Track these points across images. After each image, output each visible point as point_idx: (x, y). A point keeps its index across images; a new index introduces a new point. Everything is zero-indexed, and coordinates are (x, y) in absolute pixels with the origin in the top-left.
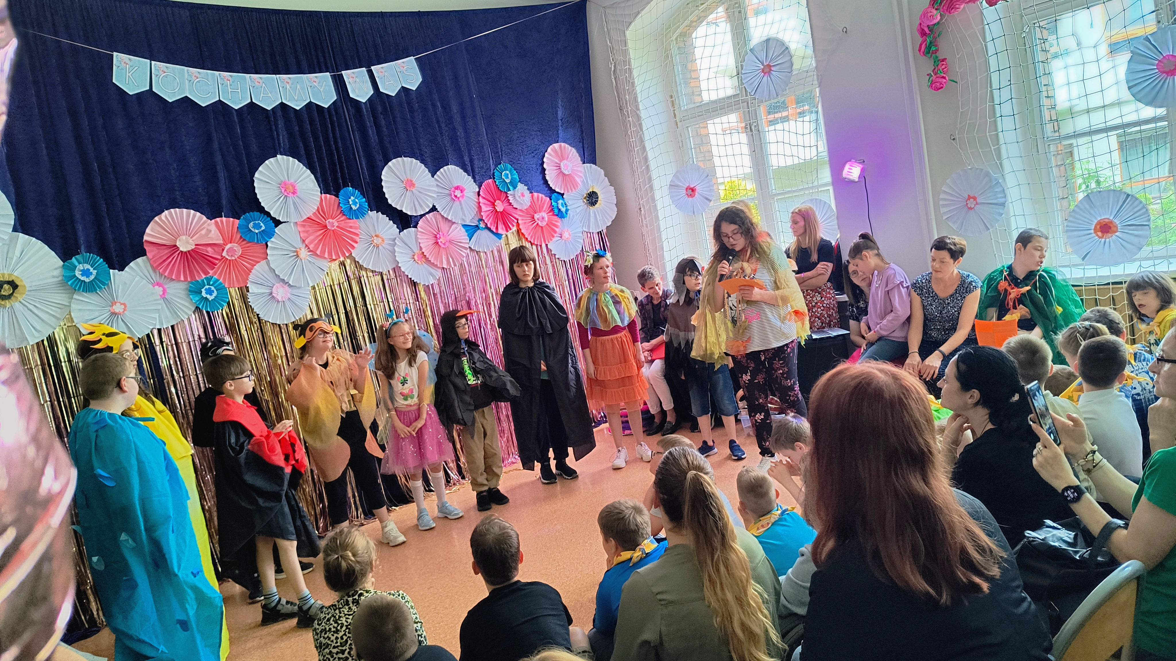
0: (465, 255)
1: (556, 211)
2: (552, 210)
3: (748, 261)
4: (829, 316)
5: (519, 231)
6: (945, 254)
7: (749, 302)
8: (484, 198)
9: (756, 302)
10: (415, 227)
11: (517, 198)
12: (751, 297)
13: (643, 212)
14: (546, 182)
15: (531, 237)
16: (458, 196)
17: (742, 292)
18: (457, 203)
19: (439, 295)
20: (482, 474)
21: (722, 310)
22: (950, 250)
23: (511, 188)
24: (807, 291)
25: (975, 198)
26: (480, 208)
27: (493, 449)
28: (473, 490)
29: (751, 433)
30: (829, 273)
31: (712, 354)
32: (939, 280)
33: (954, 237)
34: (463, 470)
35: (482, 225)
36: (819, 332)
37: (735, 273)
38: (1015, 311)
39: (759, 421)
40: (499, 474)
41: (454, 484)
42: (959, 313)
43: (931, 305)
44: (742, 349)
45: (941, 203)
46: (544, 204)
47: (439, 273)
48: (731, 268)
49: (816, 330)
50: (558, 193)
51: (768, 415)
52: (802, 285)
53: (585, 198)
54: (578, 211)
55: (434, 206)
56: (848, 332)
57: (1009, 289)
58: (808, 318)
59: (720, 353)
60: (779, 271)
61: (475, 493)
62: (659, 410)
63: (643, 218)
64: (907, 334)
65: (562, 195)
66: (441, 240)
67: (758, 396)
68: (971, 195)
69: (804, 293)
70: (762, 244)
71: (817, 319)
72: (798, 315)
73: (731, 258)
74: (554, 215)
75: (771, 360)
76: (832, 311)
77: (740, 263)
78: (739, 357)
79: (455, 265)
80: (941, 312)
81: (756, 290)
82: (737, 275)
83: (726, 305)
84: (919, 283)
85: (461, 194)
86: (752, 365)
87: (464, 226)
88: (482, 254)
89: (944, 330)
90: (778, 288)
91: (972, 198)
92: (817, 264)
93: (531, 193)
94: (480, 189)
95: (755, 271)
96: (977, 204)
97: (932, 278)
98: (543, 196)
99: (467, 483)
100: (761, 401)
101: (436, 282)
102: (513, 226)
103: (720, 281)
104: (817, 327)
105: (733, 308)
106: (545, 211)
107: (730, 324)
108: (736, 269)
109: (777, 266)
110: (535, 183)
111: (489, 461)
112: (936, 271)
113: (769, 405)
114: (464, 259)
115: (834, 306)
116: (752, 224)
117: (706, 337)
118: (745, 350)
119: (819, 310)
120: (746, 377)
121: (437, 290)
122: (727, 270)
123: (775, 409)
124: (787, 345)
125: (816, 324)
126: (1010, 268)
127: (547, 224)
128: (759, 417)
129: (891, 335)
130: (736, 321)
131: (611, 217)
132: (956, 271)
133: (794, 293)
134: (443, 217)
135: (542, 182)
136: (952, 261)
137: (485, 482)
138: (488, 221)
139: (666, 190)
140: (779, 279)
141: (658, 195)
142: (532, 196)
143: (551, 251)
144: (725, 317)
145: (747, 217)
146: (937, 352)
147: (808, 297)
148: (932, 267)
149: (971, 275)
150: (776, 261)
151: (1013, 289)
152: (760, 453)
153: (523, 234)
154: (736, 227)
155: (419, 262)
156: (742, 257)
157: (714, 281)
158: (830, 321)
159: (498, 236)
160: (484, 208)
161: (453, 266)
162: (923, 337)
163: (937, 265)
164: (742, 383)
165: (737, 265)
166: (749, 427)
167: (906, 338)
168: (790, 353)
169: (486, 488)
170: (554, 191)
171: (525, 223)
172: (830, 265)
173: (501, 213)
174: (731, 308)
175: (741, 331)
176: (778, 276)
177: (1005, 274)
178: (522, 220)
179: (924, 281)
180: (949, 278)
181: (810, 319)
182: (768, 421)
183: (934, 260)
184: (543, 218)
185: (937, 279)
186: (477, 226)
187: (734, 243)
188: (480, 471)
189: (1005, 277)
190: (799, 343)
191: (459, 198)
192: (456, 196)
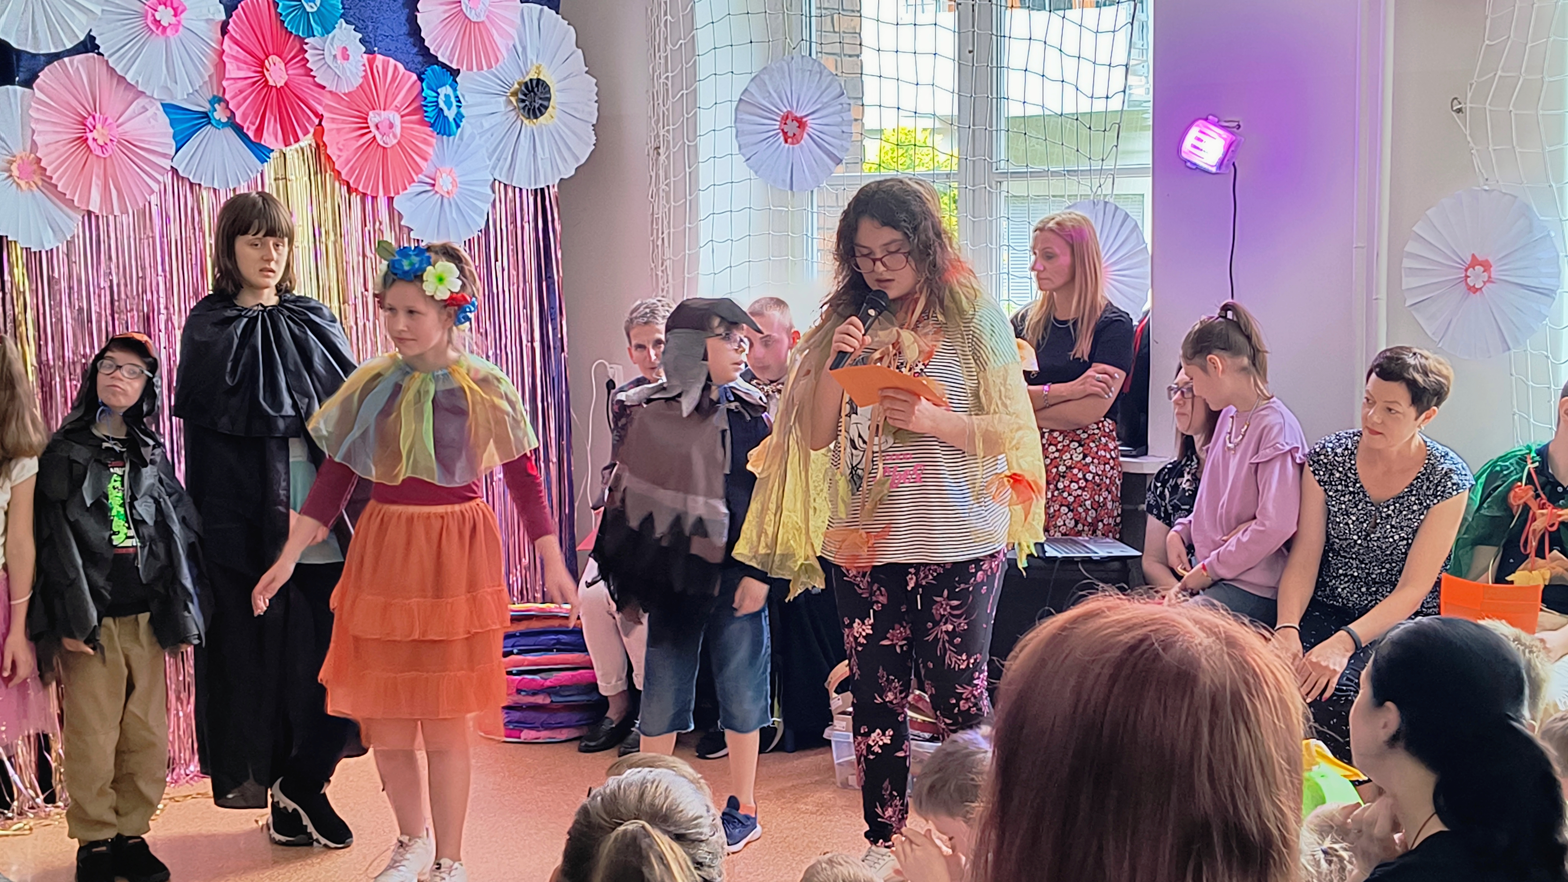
0: (155, 186)
1: (431, 112)
2: (421, 109)
3: (915, 329)
4: (1098, 506)
5: (319, 147)
6: (1399, 392)
7: (898, 433)
8: (236, 42)
9: (920, 436)
10: (28, 83)
11: (329, 60)
12: (907, 422)
13: (662, 158)
14: (415, 31)
15: (352, 170)
16: (164, 23)
17: (887, 404)
18: (158, 41)
19: (64, 284)
20: (101, 793)
21: (832, 446)
22: (1412, 385)
23: (317, 29)
24: (1052, 431)
25: (1486, 266)
26: (221, 65)
27: (149, 729)
28: (71, 836)
29: (853, 780)
30: (1113, 396)
31: (787, 556)
32: (1375, 455)
33: (1425, 353)
34: (56, 779)
35: (220, 115)
36: (1066, 541)
37: (877, 355)
38: (1540, 561)
39: (877, 749)
40: (154, 799)
41: (21, 814)
42: (1409, 545)
43: (1348, 514)
44: (864, 552)
45: (1407, 263)
46: (399, 88)
47: (74, 225)
48: (868, 339)
49: (1058, 535)
50: (444, 66)
51: (899, 739)
52: (1041, 414)
53: (514, 94)
54: (486, 125)
55: (91, 38)
56: (1139, 554)
57: (1533, 505)
58: (1043, 502)
59: (807, 559)
60: (991, 365)
61: (75, 844)
62: (622, 686)
63: (662, 173)
64: (1279, 581)
65: (455, 73)
66: (95, 134)
67: (883, 682)
68: (1480, 258)
69: (1042, 436)
70: (957, 288)
71: (1064, 510)
72: (1020, 487)
73: (872, 312)
74: (422, 122)
75: (930, 592)
76: (1105, 494)
77: (895, 329)
78: (853, 572)
79: (124, 211)
80: (1368, 535)
81: (924, 403)
82: (881, 359)
83: (843, 433)
84: (1326, 456)
85: (173, 20)
86: (883, 600)
87: (168, 108)
88: (205, 193)
89: (1366, 584)
90: (979, 408)
91: (1481, 264)
92: (1087, 366)
93: (369, 52)
94: (229, 15)
95: (930, 355)
96: (1490, 280)
97: (1360, 445)
98: (400, 66)
99: (58, 814)
100: (890, 696)
101: (63, 248)
102: (306, 133)
103: (835, 366)
104: (1063, 529)
105: (859, 443)
106: (397, 110)
107: (843, 485)
108: (881, 343)
109: (986, 353)
110: (384, 30)
111: (132, 762)
112: (1374, 432)
113: (910, 713)
114: (154, 199)
115: (1113, 483)
116: (938, 235)
117: (779, 508)
118: (872, 557)
119: (1074, 486)
120: (862, 629)
121: (60, 271)
122: (856, 344)
123: (923, 726)
124: (977, 561)
125: (1060, 522)
126: (1543, 453)
127: (399, 143)
128: (879, 739)
129: (1242, 578)
130: (861, 478)
131: (577, 159)
132: (1418, 439)
133: (1019, 428)
134: (112, 71)
135: (405, 29)
136: (1412, 412)
137: (111, 817)
138: (239, 106)
139: (726, 115)
140: (987, 385)
141: (705, 120)
142: (371, 63)
143: (400, 217)
144: (836, 464)
145: (928, 214)
146: (1342, 633)
147: (1052, 449)
148: (1365, 418)
149: (1451, 454)
150: (986, 339)
151: (1542, 507)
152: (867, 835)
153: (329, 157)
154: (897, 235)
155: (22, 183)
156: (901, 315)
157: (820, 368)
158: (1097, 520)
159: (261, 152)
160: (232, 70)
161: (117, 212)
162: (1315, 592)
163: (1376, 416)
164: (848, 642)
165: (885, 335)
166: (850, 763)
167: (1275, 589)
168: (982, 583)
169: (109, 834)
170: (434, 60)
171: (339, 130)
172: (1120, 375)
173: (279, 90)
174: (852, 441)
175: (868, 506)
176: (986, 379)
177: (1530, 466)
178: (333, 120)
179: (1339, 451)
180: (1399, 452)
181: (1047, 508)
182: (901, 754)
183: (1370, 401)
184: (391, 126)
185: (1371, 451)
186: (206, 115)
187: (887, 276)
188: (99, 785)
189: (1529, 473)
190: (1012, 563)
191: (165, 28)
192: (157, 23)
